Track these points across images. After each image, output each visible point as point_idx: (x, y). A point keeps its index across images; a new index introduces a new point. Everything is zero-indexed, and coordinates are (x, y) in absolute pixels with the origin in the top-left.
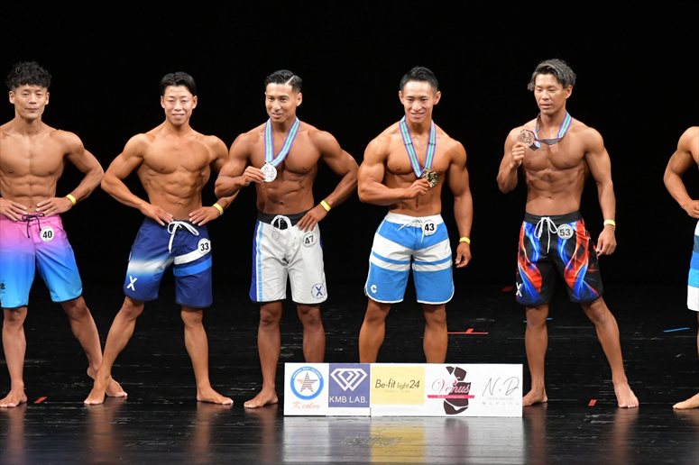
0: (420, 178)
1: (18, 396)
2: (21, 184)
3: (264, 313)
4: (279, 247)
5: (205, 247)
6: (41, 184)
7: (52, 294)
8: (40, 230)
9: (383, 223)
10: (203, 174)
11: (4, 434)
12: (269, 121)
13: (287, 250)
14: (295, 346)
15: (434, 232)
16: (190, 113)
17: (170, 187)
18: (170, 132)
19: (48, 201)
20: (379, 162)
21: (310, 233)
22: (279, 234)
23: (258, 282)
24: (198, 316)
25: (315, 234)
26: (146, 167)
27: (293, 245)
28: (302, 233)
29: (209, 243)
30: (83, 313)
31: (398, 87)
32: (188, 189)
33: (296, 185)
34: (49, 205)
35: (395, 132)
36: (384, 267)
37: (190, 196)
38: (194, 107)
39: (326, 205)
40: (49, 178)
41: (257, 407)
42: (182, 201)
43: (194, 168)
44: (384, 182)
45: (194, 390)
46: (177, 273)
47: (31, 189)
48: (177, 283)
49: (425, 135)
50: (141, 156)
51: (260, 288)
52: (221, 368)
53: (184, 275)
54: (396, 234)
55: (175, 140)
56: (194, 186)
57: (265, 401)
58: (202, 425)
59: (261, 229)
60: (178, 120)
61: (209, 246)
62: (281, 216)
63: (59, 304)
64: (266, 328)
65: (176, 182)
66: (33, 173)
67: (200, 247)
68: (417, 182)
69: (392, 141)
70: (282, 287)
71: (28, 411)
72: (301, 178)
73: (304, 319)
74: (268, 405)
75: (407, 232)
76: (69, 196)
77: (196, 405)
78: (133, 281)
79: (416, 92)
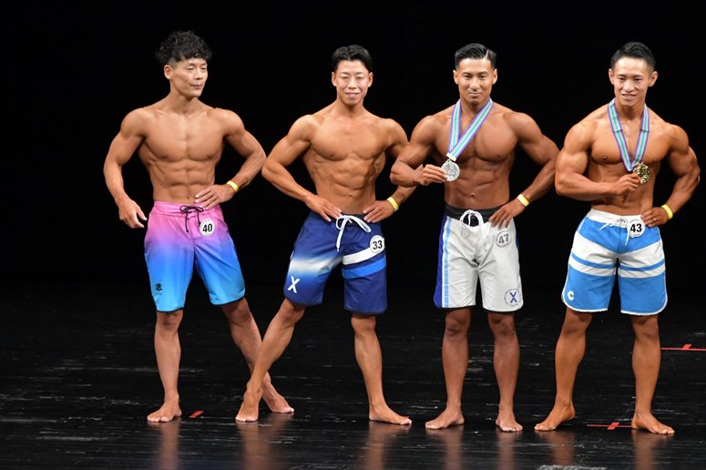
0: (631, 172)
1: (172, 411)
2: (177, 170)
3: (450, 321)
4: (469, 245)
5: (378, 245)
6: (199, 170)
7: (211, 295)
8: (200, 223)
9: (583, 221)
10: (377, 162)
11: (156, 452)
12: (458, 103)
13: (478, 250)
14: (485, 360)
15: (641, 233)
16: (366, 91)
17: (339, 177)
18: (342, 113)
19: (208, 190)
20: (581, 150)
21: (505, 231)
22: (469, 231)
23: (443, 285)
24: (371, 323)
25: (510, 232)
26: (313, 152)
27: (485, 244)
28: (496, 231)
29: (383, 240)
30: (246, 318)
31: (609, 64)
32: (361, 179)
33: (489, 175)
34: (209, 195)
35: (602, 116)
36: (583, 271)
37: (363, 188)
38: (370, 85)
39: (523, 200)
40: (207, 163)
41: (440, 429)
42: (355, 193)
43: (368, 154)
44: (586, 173)
45: (365, 406)
46: (346, 274)
47: (188, 176)
48: (346, 287)
49: (637, 120)
50: (308, 140)
51: (446, 292)
52: (400, 382)
53: (354, 277)
54: (597, 235)
55: (346, 123)
56: (368, 175)
57: (449, 422)
58: (375, 447)
59: (449, 225)
60: (353, 99)
61: (383, 244)
62: (471, 211)
63: (219, 307)
64: (452, 339)
65: (346, 171)
66: (190, 157)
67: (372, 246)
68: (626, 177)
69: (599, 127)
70: (470, 291)
71: (182, 426)
72: (496, 167)
73: (496, 328)
74: (452, 426)
75: (610, 233)
76: (230, 183)
77: (368, 424)
78: (295, 282)
79: (630, 70)
